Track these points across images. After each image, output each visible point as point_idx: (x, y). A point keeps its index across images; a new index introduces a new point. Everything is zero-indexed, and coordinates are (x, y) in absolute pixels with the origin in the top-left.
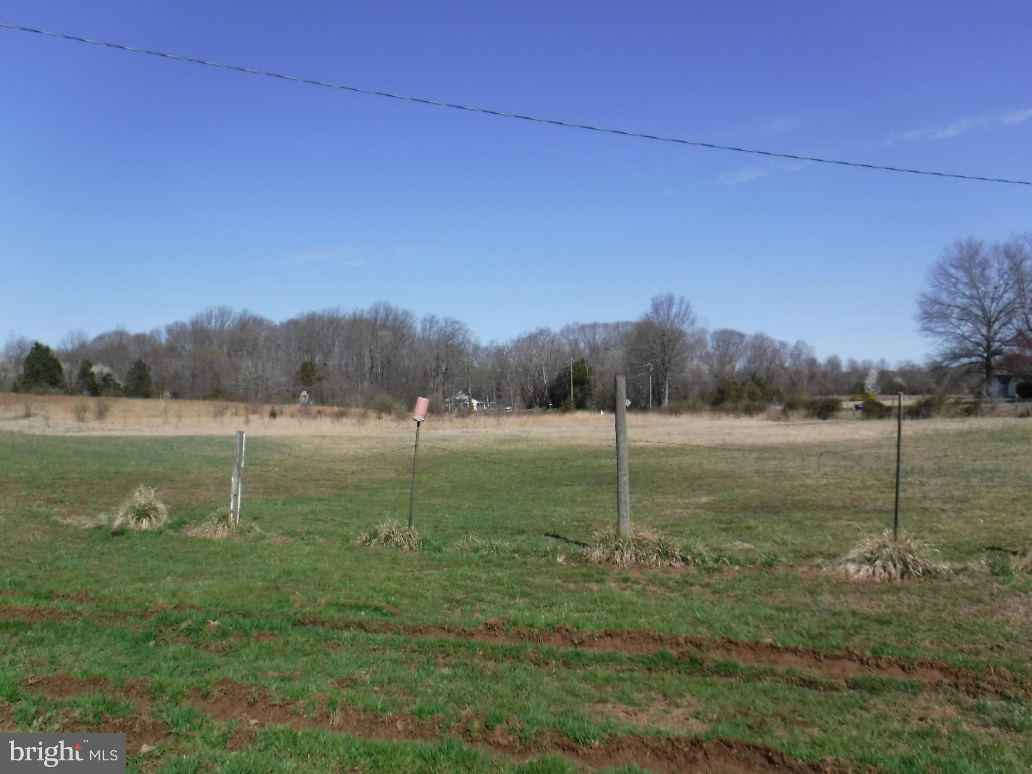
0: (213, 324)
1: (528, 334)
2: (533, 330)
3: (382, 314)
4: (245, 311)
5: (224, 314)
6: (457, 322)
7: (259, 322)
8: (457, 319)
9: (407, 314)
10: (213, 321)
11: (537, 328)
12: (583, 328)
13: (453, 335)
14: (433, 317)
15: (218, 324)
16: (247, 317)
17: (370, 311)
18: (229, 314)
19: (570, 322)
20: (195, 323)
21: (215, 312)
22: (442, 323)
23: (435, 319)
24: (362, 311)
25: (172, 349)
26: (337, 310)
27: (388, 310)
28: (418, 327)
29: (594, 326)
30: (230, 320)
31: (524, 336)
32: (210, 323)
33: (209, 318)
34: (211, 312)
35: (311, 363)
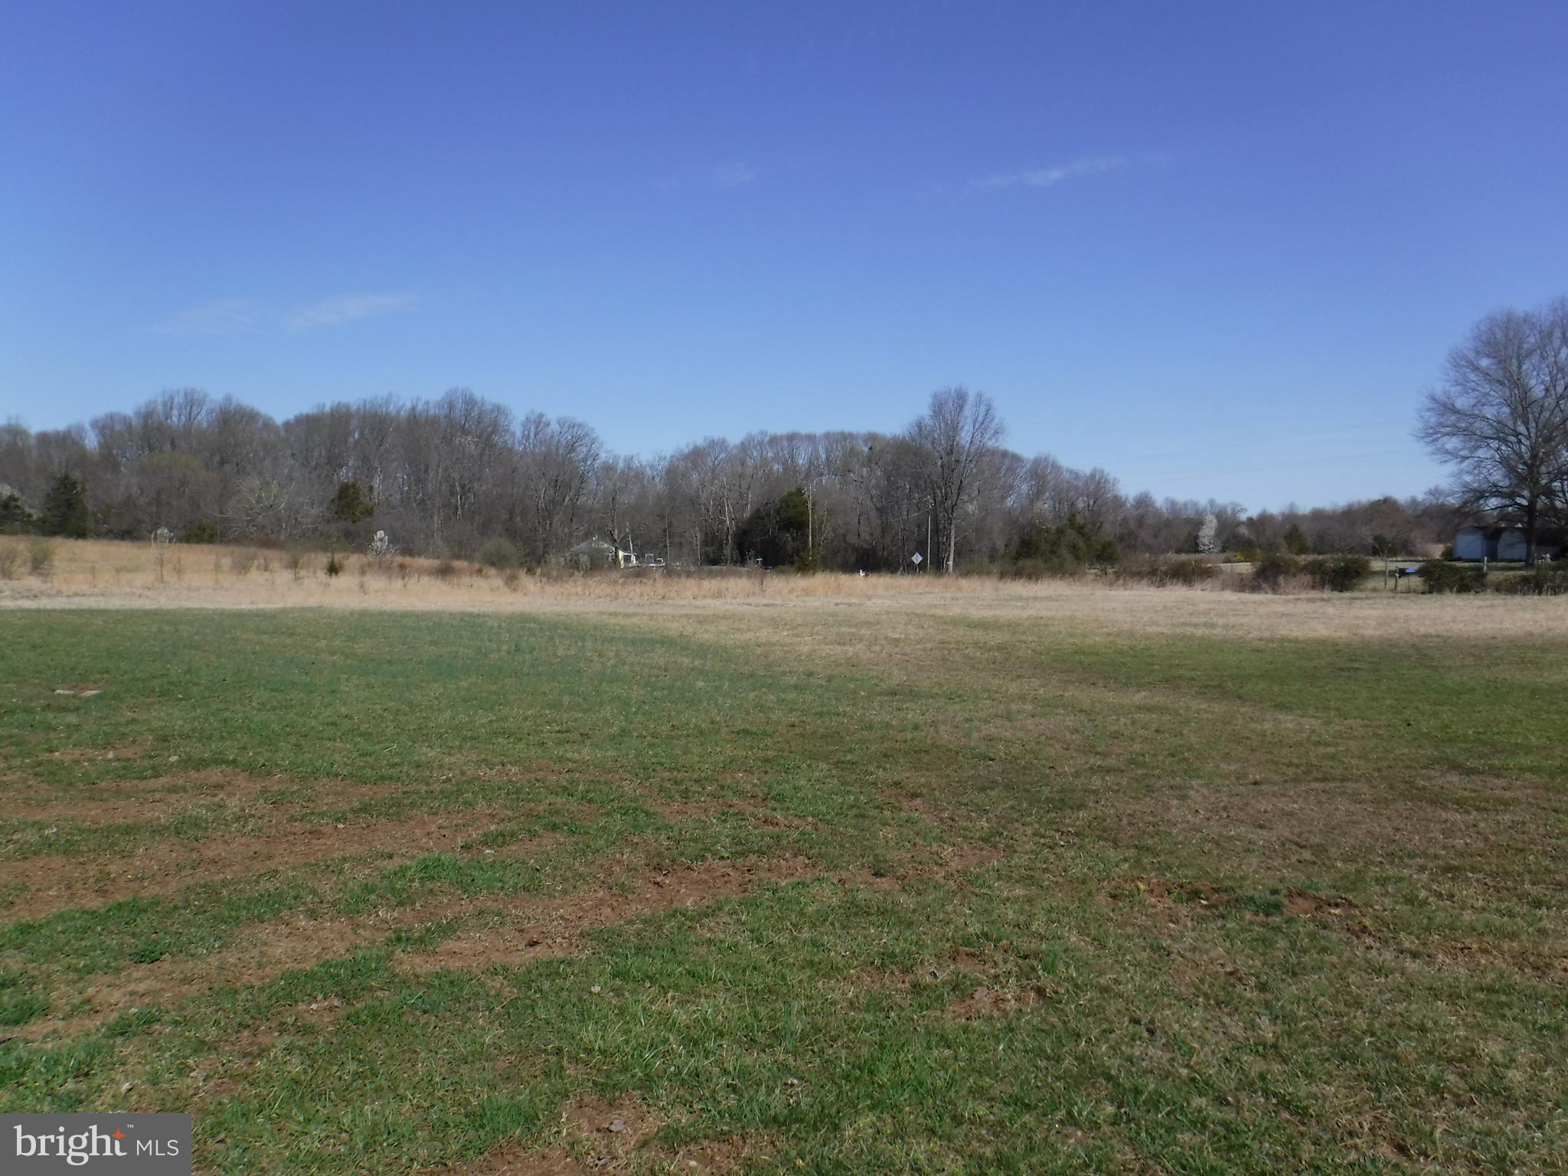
0: (175, 419)
1: (691, 446)
2: (700, 442)
3: (459, 411)
4: (228, 399)
5: (192, 401)
6: (580, 426)
7: (248, 417)
8: (579, 419)
9: (498, 409)
10: (175, 412)
11: (705, 439)
12: (774, 440)
13: (572, 447)
14: (541, 416)
15: (183, 418)
16: (232, 408)
17: (439, 405)
18: (201, 403)
19: (755, 431)
20: (147, 415)
21: (179, 399)
22: (554, 427)
23: (544, 420)
24: (427, 403)
25: (108, 459)
26: (388, 401)
27: (470, 402)
28: (517, 429)
29: (792, 437)
30: (203, 413)
31: (686, 451)
32: (168, 416)
33: (169, 405)
34: (172, 398)
35: (354, 486)
